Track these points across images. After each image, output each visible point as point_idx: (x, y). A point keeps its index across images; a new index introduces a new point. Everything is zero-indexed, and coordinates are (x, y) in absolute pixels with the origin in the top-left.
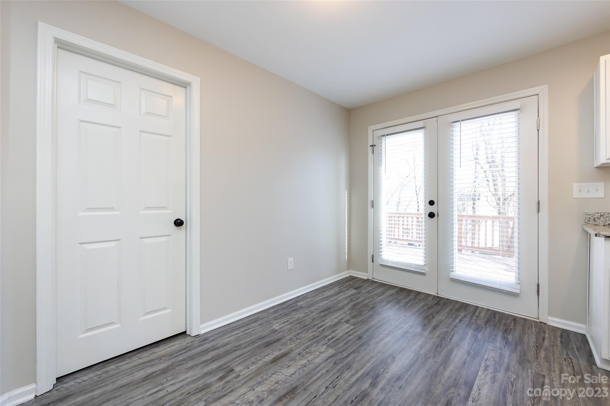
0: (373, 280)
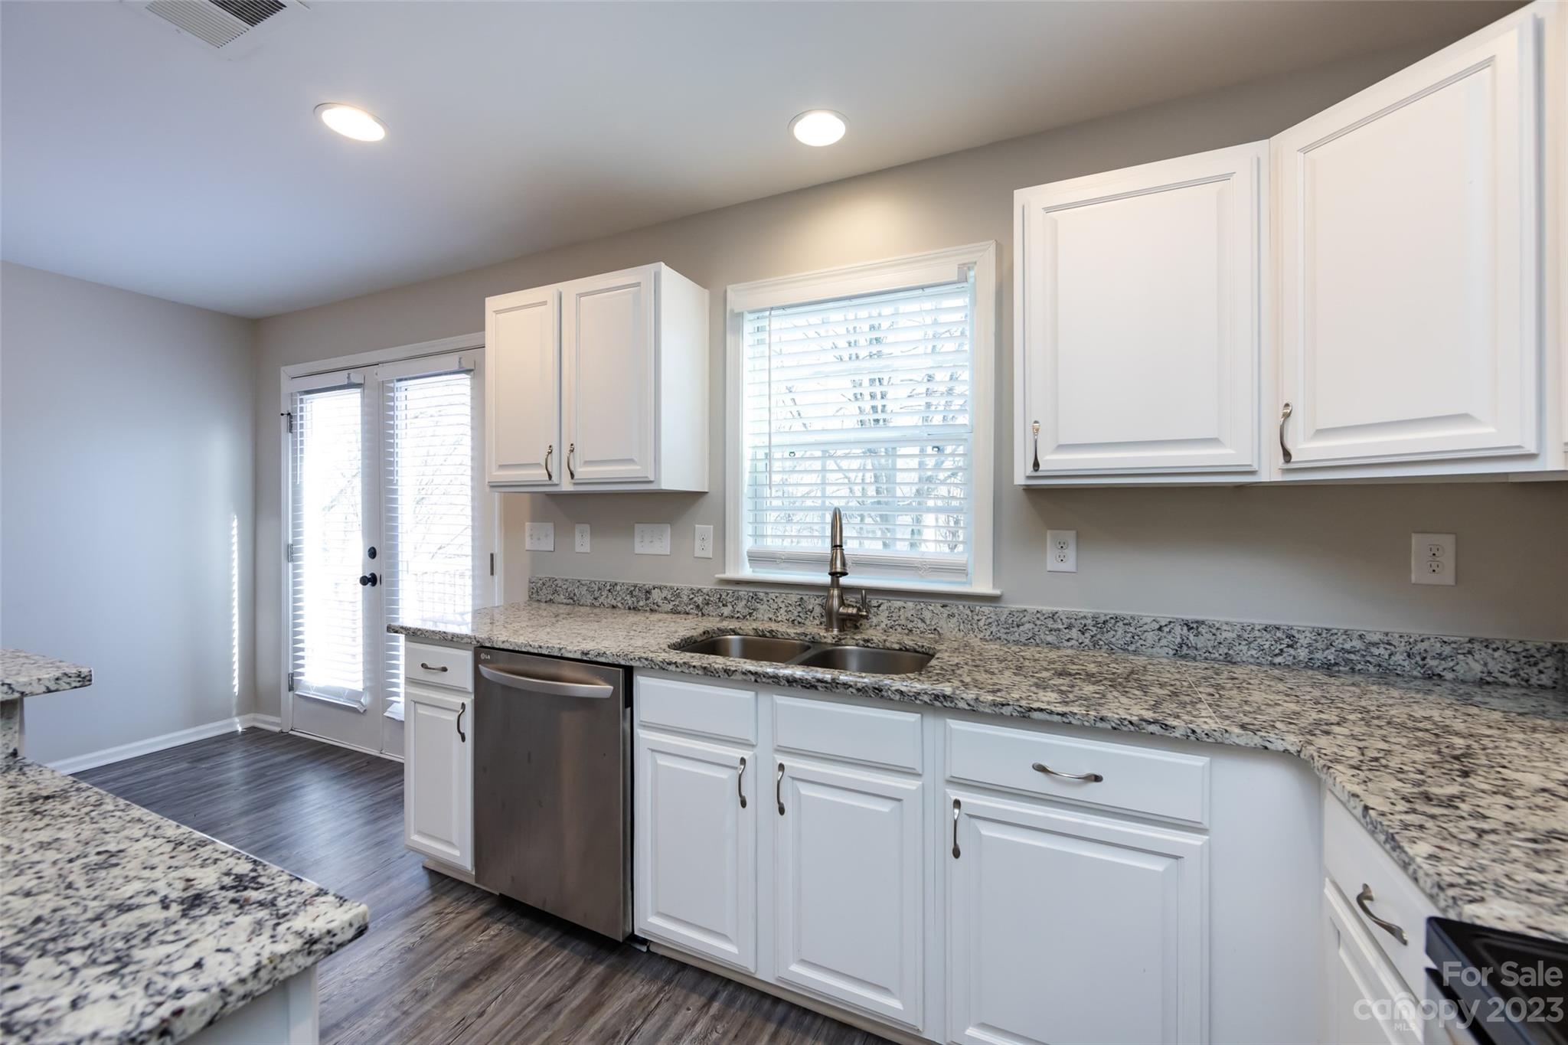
0: (291, 732)
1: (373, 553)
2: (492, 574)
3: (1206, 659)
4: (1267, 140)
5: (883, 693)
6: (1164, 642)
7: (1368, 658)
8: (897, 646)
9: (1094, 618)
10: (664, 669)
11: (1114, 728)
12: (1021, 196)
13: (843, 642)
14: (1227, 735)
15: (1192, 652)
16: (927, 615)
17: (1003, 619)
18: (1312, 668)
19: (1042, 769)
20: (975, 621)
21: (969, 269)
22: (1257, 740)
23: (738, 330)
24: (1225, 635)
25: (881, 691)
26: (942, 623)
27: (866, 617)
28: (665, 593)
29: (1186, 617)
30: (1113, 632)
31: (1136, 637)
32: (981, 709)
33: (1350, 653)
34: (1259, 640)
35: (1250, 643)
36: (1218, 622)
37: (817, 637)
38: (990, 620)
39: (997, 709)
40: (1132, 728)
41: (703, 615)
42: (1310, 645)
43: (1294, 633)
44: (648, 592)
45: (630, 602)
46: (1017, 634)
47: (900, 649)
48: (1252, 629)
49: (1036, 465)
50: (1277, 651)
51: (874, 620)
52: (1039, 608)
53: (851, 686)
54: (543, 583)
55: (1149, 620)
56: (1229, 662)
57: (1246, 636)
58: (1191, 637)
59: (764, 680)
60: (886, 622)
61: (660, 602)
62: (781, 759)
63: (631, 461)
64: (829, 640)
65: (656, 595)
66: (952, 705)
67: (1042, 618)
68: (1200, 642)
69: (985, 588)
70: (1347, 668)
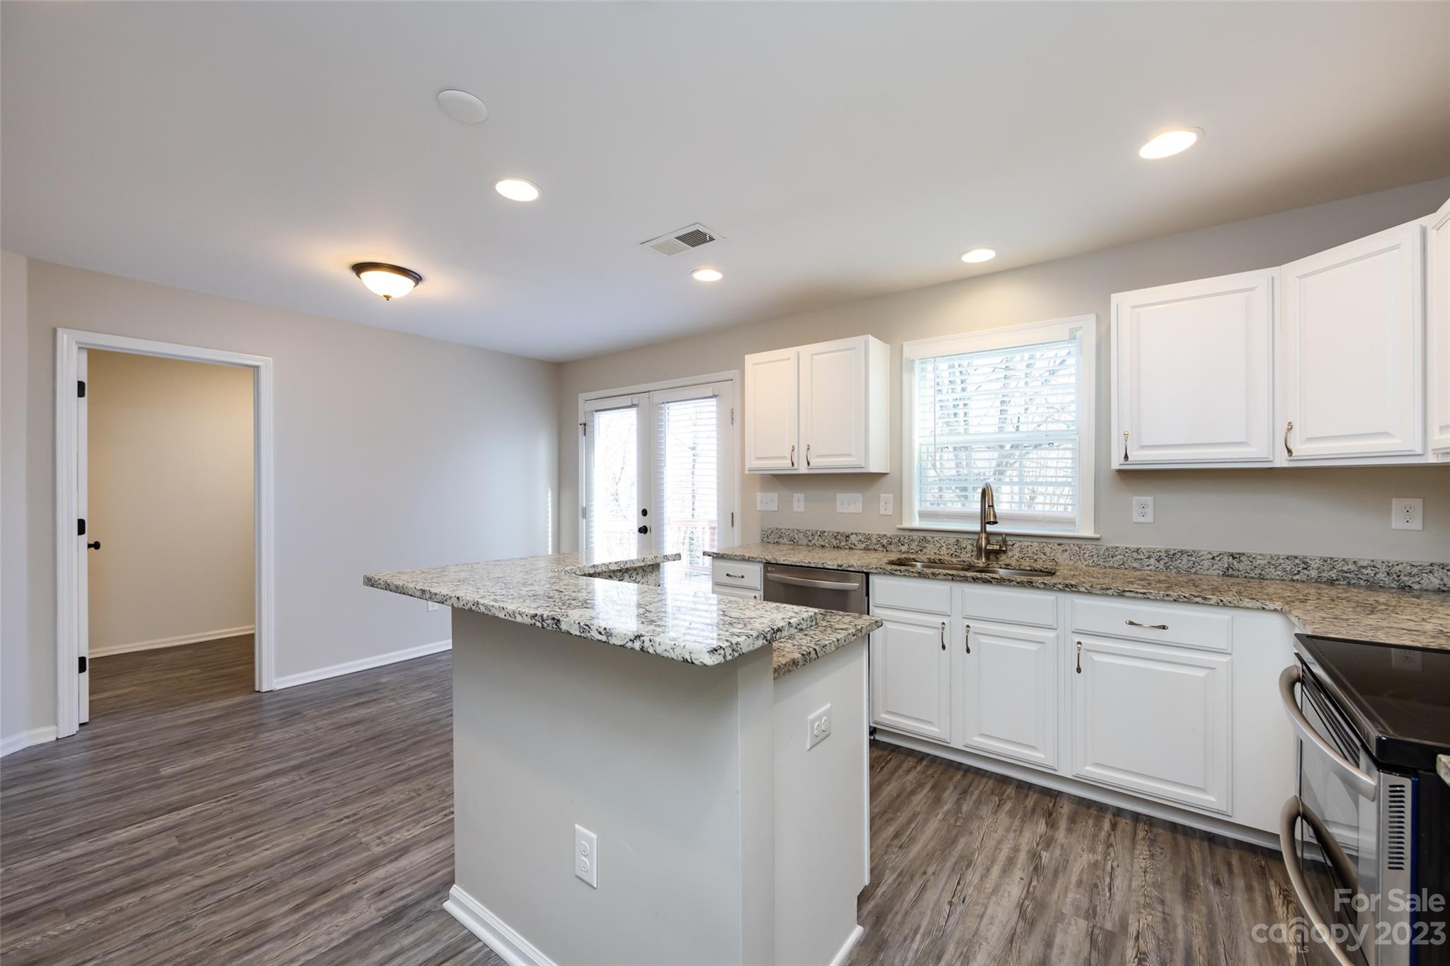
1: (645, 513)
2: (733, 526)
3: (1246, 577)
4: (1279, 267)
5: (1034, 584)
6: (1215, 567)
7: (1360, 576)
8: (1029, 568)
9: (1166, 552)
10: (892, 574)
11: (1175, 600)
12: (1116, 298)
13: (991, 566)
14: (1241, 602)
15: (1235, 573)
16: (1047, 550)
17: (1102, 553)
18: (1320, 583)
19: (1131, 623)
20: (1082, 554)
21: (1076, 331)
22: (1259, 604)
23: (912, 370)
24: (1259, 562)
25: (1032, 583)
26: (1058, 555)
27: (1005, 552)
28: (860, 537)
29: (1231, 551)
30: (1180, 561)
31: (1196, 564)
32: (1094, 592)
33: (1346, 572)
34: (1283, 565)
35: (1277, 567)
36: (1254, 554)
37: (972, 563)
38: (1092, 553)
39: (1104, 591)
40: (1185, 600)
41: (887, 551)
42: (1319, 568)
43: (1308, 560)
44: (848, 536)
45: (835, 543)
46: (1111, 562)
47: (1031, 570)
48: (1278, 558)
49: (1126, 457)
50: (1296, 572)
51: (1010, 554)
52: (1127, 546)
53: (1013, 581)
54: (772, 532)
55: (1205, 553)
56: (1262, 579)
57: (1274, 562)
58: (1235, 563)
59: (958, 578)
60: (1018, 554)
61: (856, 543)
62: (967, 622)
63: (850, 455)
64: (981, 565)
65: (853, 538)
66: (1077, 590)
67: (1130, 552)
68: (1241, 567)
69: (1089, 532)
70: (1345, 582)
